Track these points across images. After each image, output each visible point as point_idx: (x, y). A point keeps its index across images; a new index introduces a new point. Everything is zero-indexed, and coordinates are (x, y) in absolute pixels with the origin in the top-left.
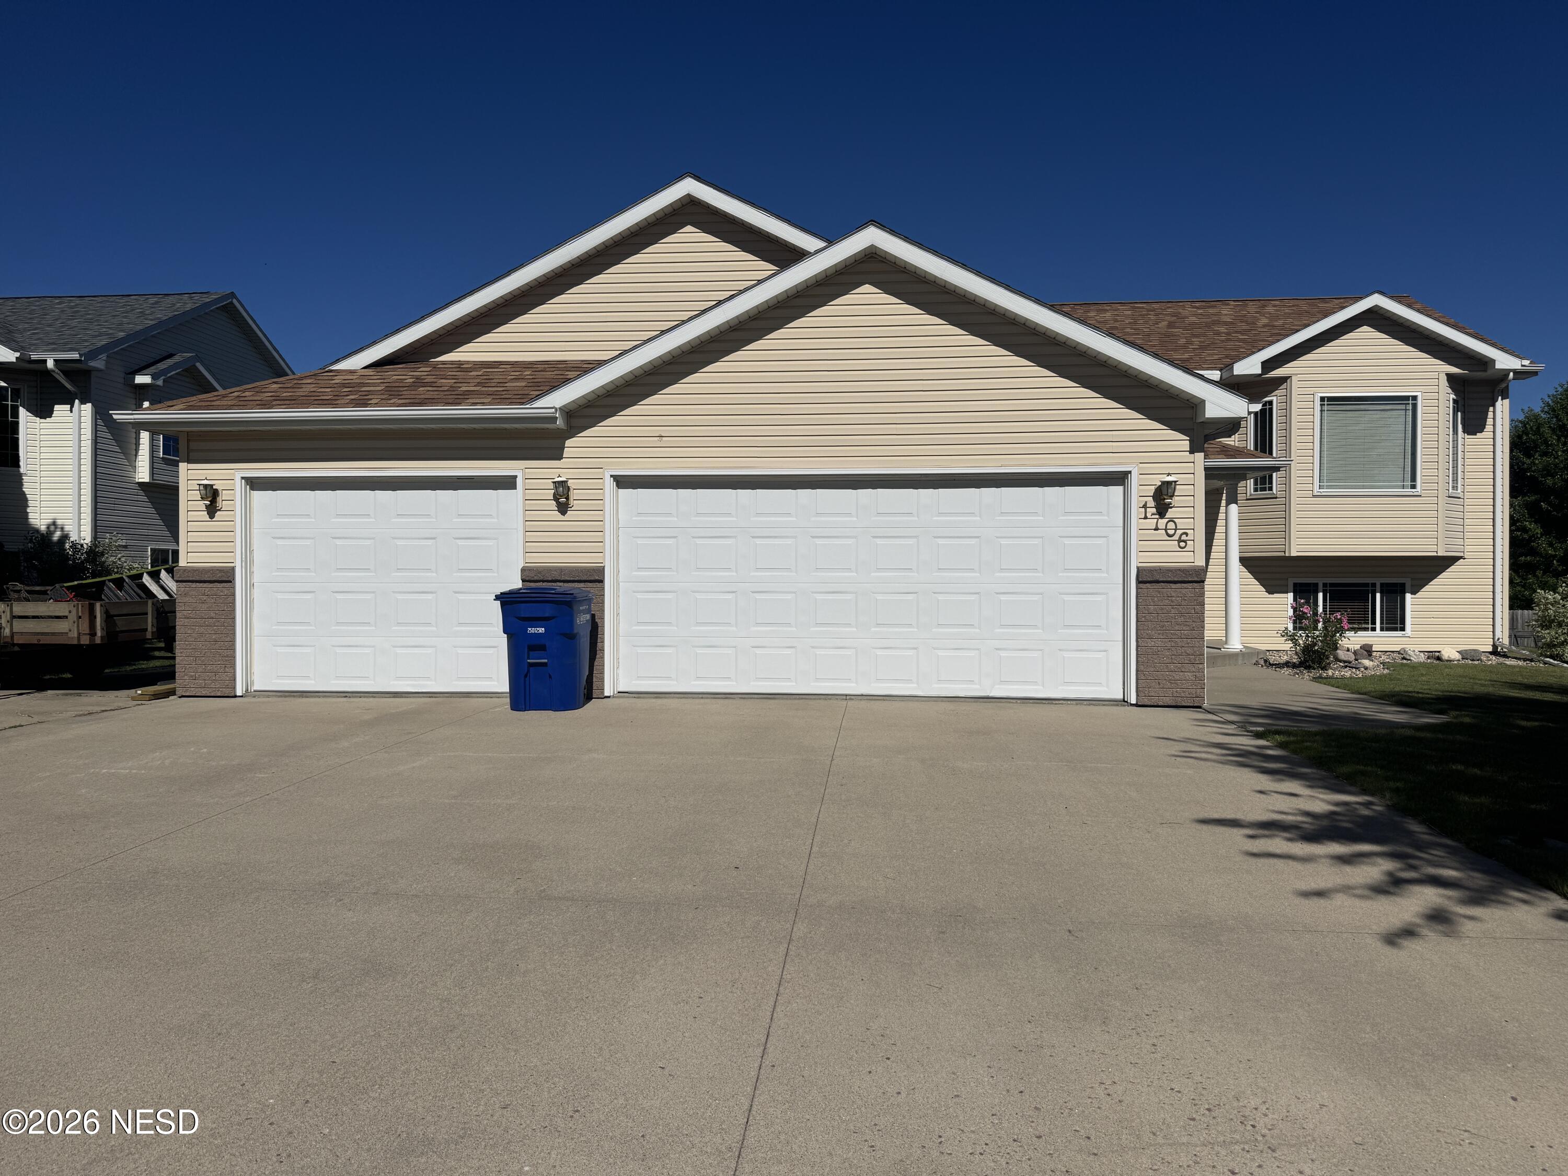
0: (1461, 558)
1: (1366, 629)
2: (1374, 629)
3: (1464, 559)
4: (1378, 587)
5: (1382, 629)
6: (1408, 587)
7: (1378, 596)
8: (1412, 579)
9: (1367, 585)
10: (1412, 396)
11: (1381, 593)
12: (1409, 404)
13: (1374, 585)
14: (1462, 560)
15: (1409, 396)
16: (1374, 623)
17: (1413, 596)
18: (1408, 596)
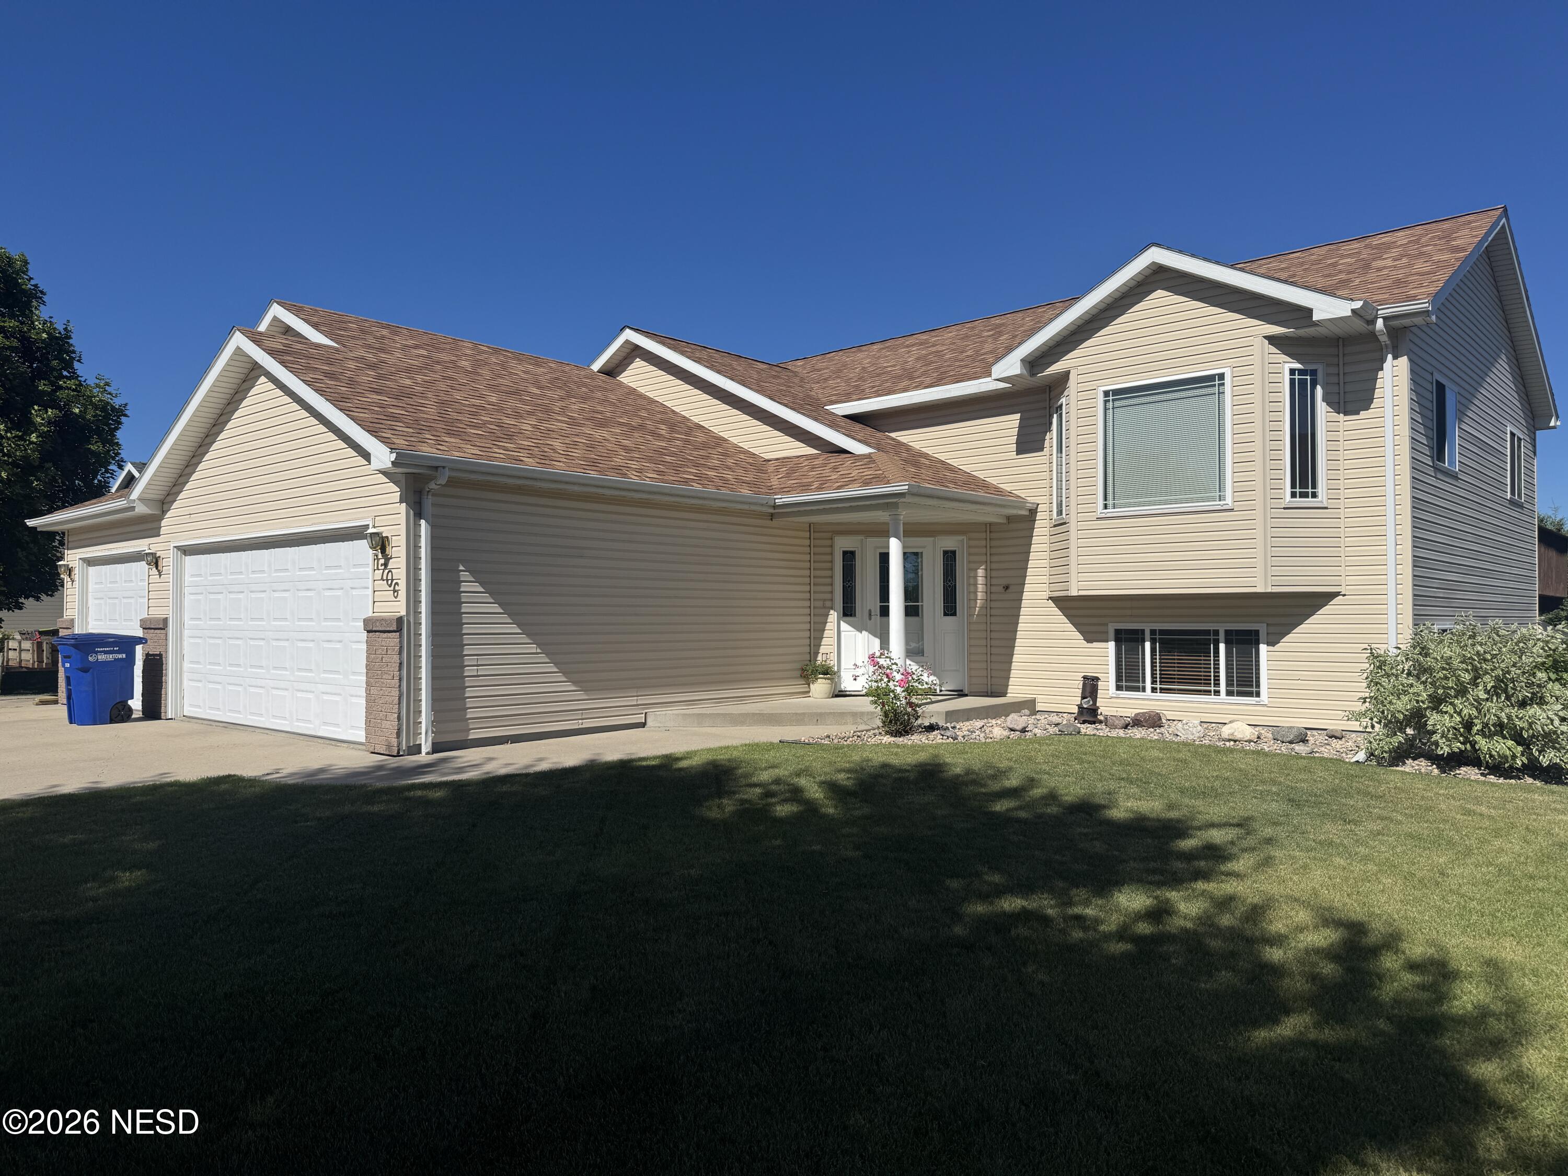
0: (1337, 594)
1: (1208, 692)
2: (1217, 693)
3: (1344, 595)
4: (1222, 636)
5: (1229, 693)
6: (1263, 635)
7: (1222, 647)
8: (1268, 625)
9: (1207, 632)
10: (1219, 375)
11: (1228, 643)
12: (1215, 385)
13: (1216, 633)
14: (1340, 597)
15: (1215, 375)
16: (1217, 684)
17: (1271, 648)
18: (1263, 648)
